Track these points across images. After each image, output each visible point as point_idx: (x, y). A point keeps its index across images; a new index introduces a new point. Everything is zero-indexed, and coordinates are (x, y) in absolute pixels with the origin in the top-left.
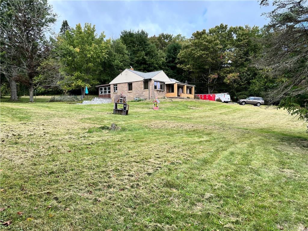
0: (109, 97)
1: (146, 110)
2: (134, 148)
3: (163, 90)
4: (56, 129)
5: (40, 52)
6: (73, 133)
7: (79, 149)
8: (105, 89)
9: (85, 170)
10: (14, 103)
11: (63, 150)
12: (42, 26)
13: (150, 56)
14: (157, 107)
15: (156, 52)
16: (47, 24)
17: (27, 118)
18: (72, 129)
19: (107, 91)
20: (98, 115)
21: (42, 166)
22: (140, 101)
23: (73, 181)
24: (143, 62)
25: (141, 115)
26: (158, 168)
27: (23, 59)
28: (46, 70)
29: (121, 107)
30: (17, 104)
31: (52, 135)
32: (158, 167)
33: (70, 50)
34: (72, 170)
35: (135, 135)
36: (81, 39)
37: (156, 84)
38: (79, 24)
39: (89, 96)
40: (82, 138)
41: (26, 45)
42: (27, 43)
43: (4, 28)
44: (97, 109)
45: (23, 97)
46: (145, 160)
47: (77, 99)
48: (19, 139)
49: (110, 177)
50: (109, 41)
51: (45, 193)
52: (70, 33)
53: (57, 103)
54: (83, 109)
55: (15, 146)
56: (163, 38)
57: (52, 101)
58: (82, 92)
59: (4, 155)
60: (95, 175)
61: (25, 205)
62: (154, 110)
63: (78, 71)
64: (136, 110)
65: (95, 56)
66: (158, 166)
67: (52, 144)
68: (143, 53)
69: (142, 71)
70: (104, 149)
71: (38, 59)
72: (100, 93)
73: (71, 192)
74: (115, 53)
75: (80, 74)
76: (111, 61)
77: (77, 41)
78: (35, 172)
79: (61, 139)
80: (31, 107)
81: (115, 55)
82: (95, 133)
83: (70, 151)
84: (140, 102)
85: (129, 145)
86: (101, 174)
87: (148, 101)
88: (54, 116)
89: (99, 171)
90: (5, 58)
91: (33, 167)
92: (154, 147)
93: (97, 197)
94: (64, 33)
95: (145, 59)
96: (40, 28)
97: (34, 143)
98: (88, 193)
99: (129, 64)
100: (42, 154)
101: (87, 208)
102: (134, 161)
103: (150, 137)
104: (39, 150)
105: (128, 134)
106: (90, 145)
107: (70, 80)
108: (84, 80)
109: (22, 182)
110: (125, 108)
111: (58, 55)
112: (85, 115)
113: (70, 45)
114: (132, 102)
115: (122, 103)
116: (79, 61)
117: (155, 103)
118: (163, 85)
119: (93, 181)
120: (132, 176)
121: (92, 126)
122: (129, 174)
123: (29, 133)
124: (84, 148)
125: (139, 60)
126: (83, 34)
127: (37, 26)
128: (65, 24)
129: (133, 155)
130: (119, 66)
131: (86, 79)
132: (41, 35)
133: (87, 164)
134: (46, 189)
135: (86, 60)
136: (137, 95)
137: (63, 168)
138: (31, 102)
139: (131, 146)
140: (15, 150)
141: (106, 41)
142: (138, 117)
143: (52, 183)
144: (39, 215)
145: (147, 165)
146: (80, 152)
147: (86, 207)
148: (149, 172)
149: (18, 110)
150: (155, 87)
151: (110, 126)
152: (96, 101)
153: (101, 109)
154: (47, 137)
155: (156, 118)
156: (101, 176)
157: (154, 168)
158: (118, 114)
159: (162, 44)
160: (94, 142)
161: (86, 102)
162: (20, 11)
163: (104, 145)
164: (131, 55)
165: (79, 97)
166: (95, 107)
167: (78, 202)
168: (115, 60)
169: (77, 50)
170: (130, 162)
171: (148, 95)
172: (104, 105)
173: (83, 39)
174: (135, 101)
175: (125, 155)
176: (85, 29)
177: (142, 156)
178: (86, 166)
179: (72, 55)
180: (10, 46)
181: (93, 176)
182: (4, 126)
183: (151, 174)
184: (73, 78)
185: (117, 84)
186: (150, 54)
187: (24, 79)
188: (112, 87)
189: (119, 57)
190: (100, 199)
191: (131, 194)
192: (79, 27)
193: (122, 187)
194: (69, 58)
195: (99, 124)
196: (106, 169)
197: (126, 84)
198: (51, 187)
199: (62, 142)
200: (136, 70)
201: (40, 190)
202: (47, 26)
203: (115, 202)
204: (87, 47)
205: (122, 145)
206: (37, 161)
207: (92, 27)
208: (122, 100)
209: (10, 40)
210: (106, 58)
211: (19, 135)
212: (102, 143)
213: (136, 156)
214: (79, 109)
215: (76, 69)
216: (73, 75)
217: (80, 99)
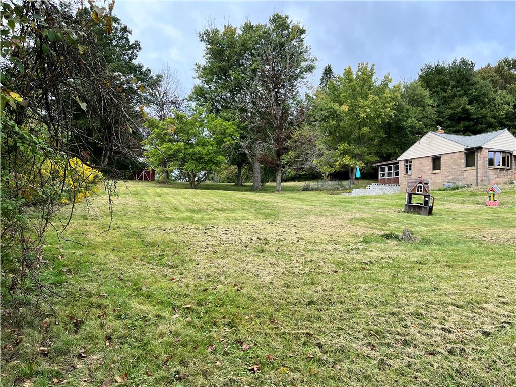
0: (396, 182)
1: (470, 207)
2: (448, 279)
3: (508, 168)
4: (314, 234)
5: (292, 118)
6: (339, 242)
7: (351, 270)
8: (390, 169)
9: (362, 306)
10: (257, 194)
11: (326, 267)
12: (296, 79)
13: (479, 104)
14: (495, 200)
15: (492, 94)
16: (302, 75)
17: (274, 215)
18: (337, 235)
19: (393, 171)
20: (379, 213)
21: (297, 289)
22: (457, 188)
23: (344, 321)
24: (463, 116)
25: (459, 215)
26: (506, 325)
27: (270, 130)
28: (298, 143)
29: (419, 200)
30: (261, 194)
31: (309, 242)
32: (505, 322)
33: (333, 109)
34: (341, 303)
35: (450, 253)
36: (351, 90)
37: (492, 155)
38: (349, 66)
39: (361, 182)
40: (354, 252)
41: (274, 110)
42: (275, 107)
43: (247, 89)
44: (374, 203)
45: (267, 184)
46: (475, 305)
47: (342, 187)
48: (265, 245)
49: (406, 326)
50: (398, 87)
51: (303, 333)
52: (335, 84)
53: (312, 192)
54: (351, 203)
55: (261, 255)
56: (506, 68)
57: (306, 190)
58: (350, 175)
59: (248, 266)
60: (380, 318)
61: (277, 346)
62: (489, 208)
63: (345, 141)
64: (447, 206)
65: (373, 115)
66: (504, 319)
67: (309, 256)
68: (465, 99)
69: (461, 133)
70: (392, 274)
71: (288, 129)
72: (380, 175)
73: (341, 340)
74: (408, 107)
75: (347, 147)
76: (399, 120)
77: (345, 94)
78: (289, 298)
79: (321, 251)
80: (278, 199)
81: (408, 110)
82: (374, 244)
83: (336, 272)
84: (456, 191)
85: (440, 272)
86: (389, 318)
87: (473, 189)
88: (309, 212)
89: (386, 312)
90: (248, 130)
91: (285, 289)
92: (493, 281)
93: (386, 358)
94: (326, 85)
95: (467, 110)
96: (293, 82)
97: (285, 253)
98: (369, 347)
99: (434, 123)
100: (296, 270)
101: (369, 373)
102: (452, 303)
103: (483, 260)
104: (292, 264)
105: (435, 250)
106: (367, 263)
107: (332, 157)
108: (354, 156)
109: (271, 310)
110: (426, 202)
111: (317, 120)
112: (356, 213)
113: (334, 101)
114: (440, 190)
115: (422, 193)
116: (346, 126)
117: (491, 192)
118: (508, 157)
119: (376, 327)
120: (450, 332)
121: (369, 232)
122: (444, 326)
123: (278, 238)
124: (358, 269)
125: (454, 113)
126: (355, 82)
127: (289, 80)
128: (328, 71)
129: (448, 292)
130: (415, 128)
131: (358, 154)
132: (294, 93)
133: (364, 296)
134: (304, 327)
135: (359, 123)
136: (450, 178)
137: (327, 297)
138: (278, 191)
139: (444, 275)
140: (261, 261)
141: (392, 88)
142: (454, 219)
143: (313, 319)
144: (296, 366)
145: (480, 314)
146: (352, 274)
147: (367, 371)
148: (486, 330)
149: (263, 204)
150: (491, 162)
151: (400, 234)
152: (374, 190)
153: (383, 204)
154: (301, 244)
155: (492, 222)
156: (391, 321)
157: (495, 323)
158: (414, 212)
159: (504, 79)
160: (373, 260)
161: (356, 192)
162: (267, 62)
163: (392, 267)
164: (438, 106)
165: (345, 183)
166: (373, 199)
167: (354, 359)
168: (407, 118)
169: (345, 108)
170: (444, 305)
171: (475, 178)
172: (388, 196)
173: (354, 90)
174: (447, 190)
175: (432, 290)
176: (357, 74)
177: (468, 295)
178: (363, 300)
179: (336, 117)
180: (254, 114)
181: (375, 319)
182: (246, 225)
183: (489, 333)
184: (337, 153)
185: (411, 159)
186: (478, 100)
187: (269, 159)
188: (402, 166)
189: (416, 112)
190: (390, 362)
191: (450, 366)
192: (348, 72)
193: (431, 349)
194: (332, 122)
195: (380, 229)
196: (398, 310)
197: (428, 158)
198: (311, 326)
199: (323, 256)
200: (448, 132)
201: (296, 327)
202: (303, 78)
203: (419, 374)
204: (360, 102)
205: (425, 270)
206: (290, 281)
207: (369, 68)
208: (421, 187)
209: (254, 105)
210: (391, 116)
211: (265, 239)
212: (388, 262)
213: (454, 294)
214: (345, 202)
215: (342, 139)
216: (337, 149)
217: (347, 187)
